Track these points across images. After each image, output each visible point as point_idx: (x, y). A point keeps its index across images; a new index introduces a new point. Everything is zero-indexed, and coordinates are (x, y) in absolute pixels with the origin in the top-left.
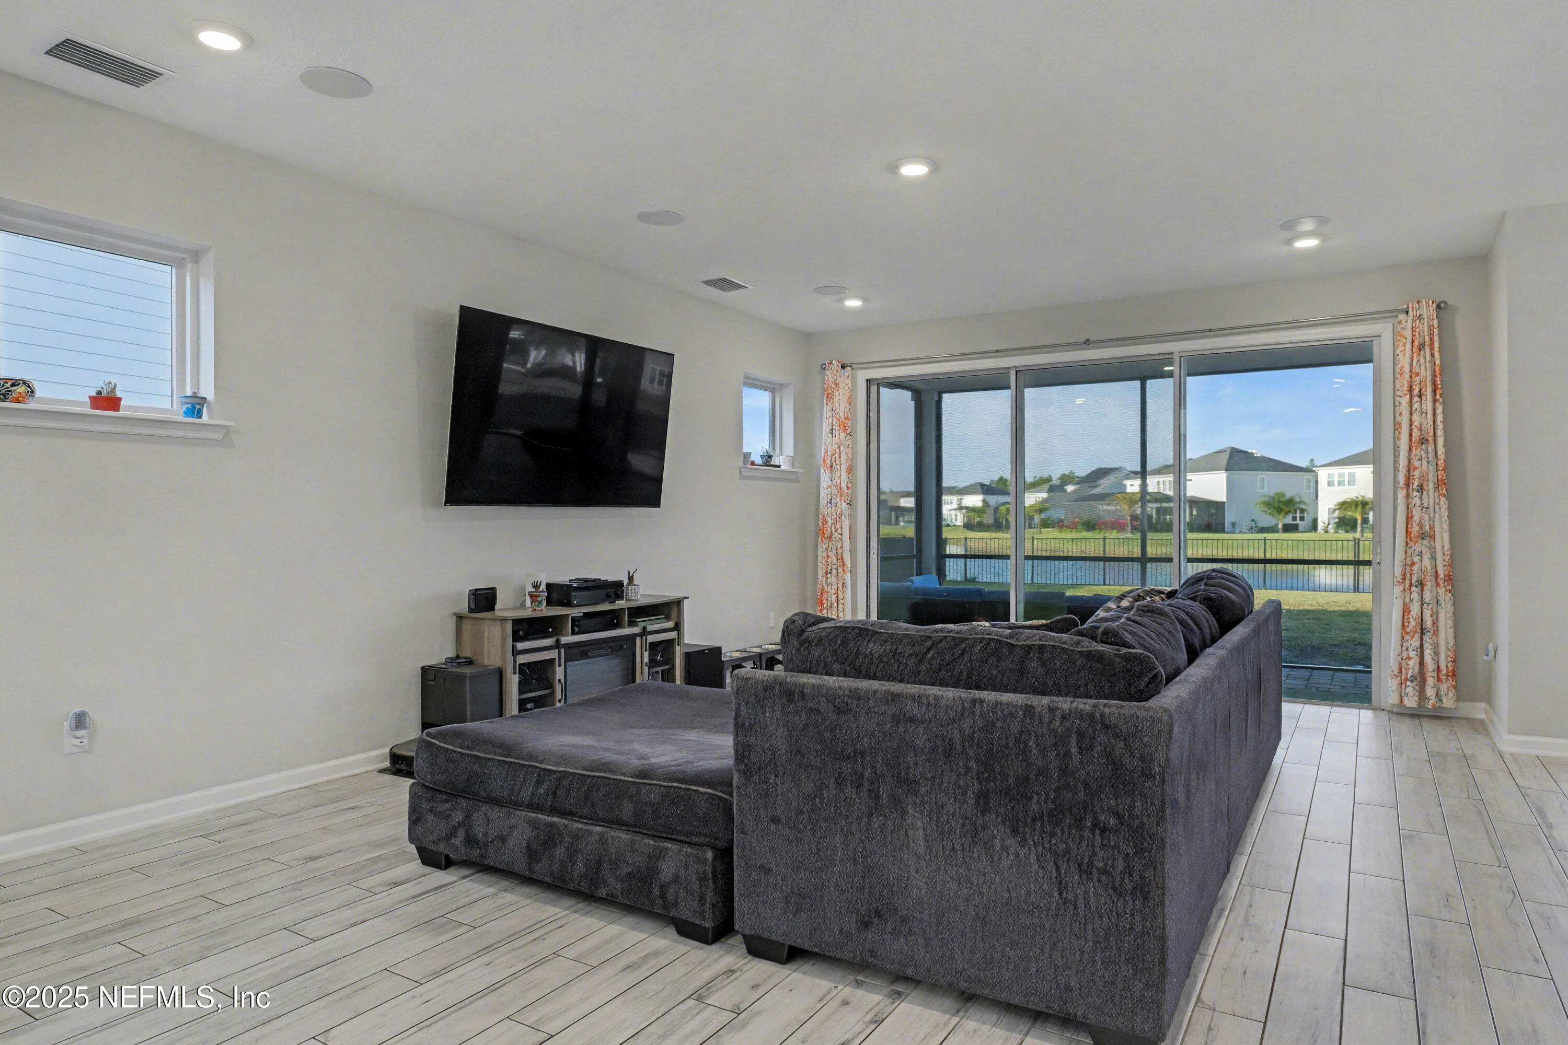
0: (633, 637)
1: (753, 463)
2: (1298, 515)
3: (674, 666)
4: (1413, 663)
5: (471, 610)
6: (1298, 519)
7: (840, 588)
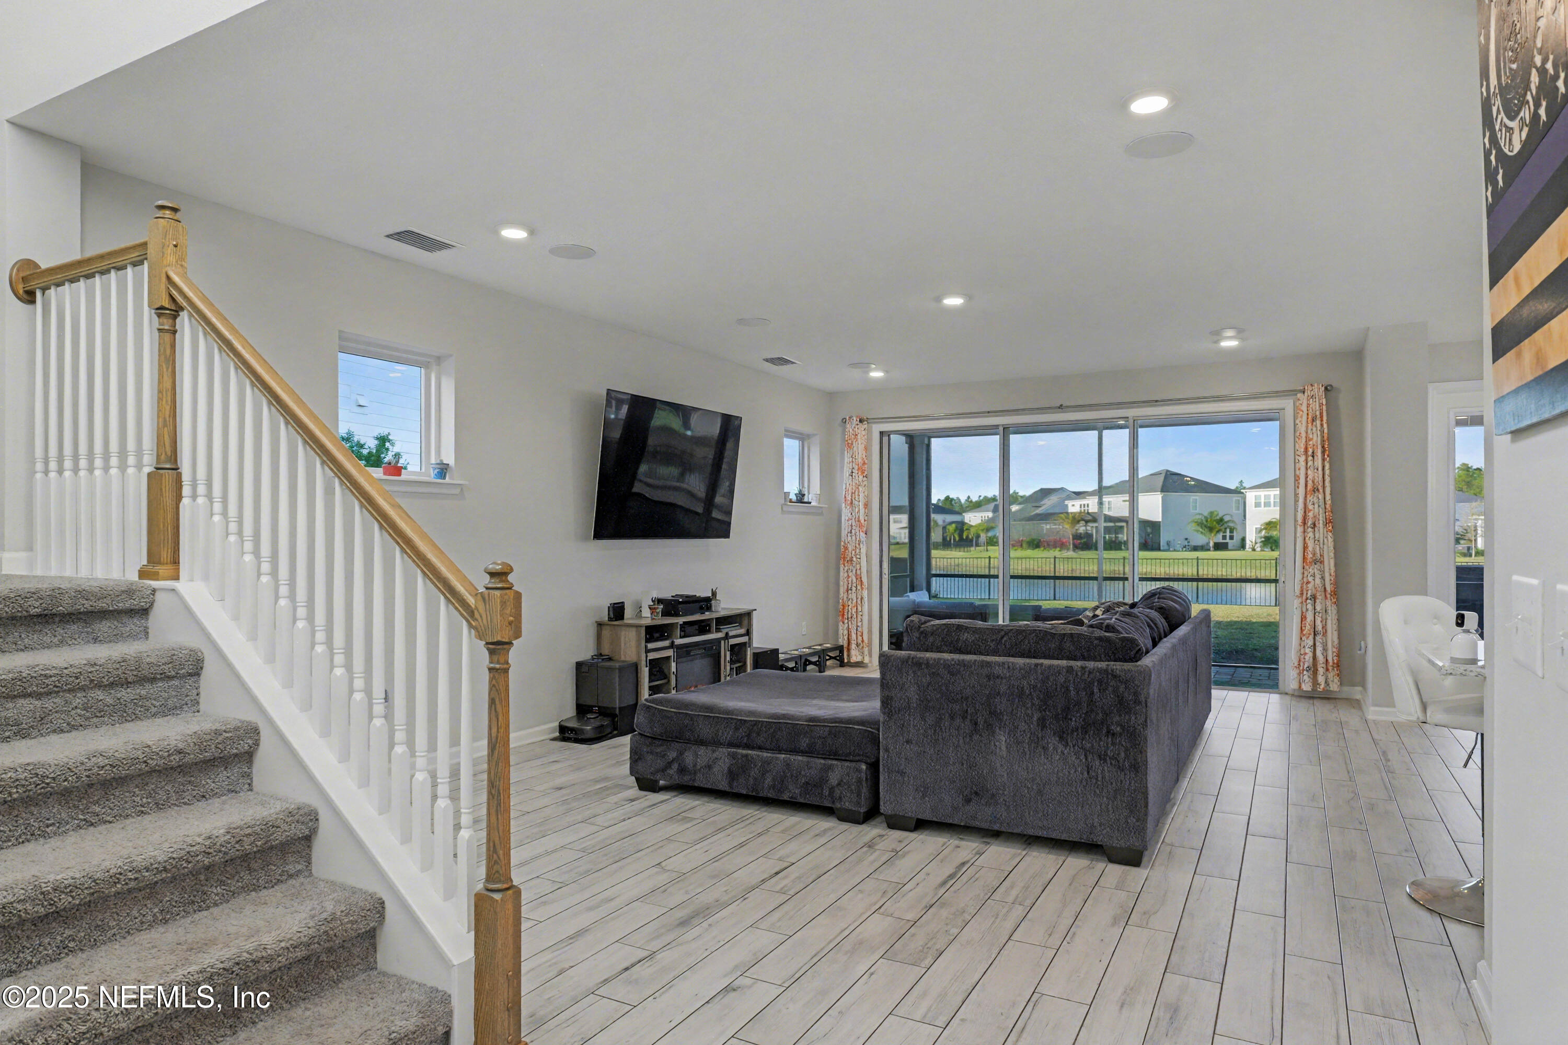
0: (718, 641)
1: (791, 501)
2: (1228, 534)
3: (745, 663)
4: (1309, 657)
5: (610, 619)
6: (1228, 537)
7: (859, 602)
